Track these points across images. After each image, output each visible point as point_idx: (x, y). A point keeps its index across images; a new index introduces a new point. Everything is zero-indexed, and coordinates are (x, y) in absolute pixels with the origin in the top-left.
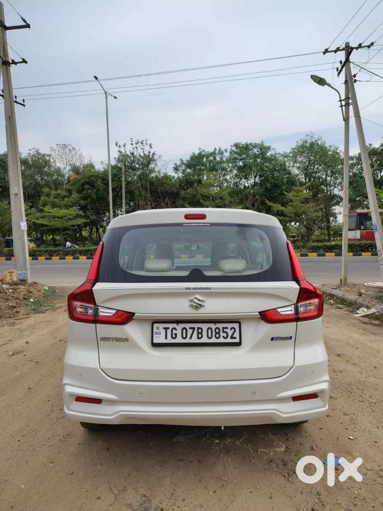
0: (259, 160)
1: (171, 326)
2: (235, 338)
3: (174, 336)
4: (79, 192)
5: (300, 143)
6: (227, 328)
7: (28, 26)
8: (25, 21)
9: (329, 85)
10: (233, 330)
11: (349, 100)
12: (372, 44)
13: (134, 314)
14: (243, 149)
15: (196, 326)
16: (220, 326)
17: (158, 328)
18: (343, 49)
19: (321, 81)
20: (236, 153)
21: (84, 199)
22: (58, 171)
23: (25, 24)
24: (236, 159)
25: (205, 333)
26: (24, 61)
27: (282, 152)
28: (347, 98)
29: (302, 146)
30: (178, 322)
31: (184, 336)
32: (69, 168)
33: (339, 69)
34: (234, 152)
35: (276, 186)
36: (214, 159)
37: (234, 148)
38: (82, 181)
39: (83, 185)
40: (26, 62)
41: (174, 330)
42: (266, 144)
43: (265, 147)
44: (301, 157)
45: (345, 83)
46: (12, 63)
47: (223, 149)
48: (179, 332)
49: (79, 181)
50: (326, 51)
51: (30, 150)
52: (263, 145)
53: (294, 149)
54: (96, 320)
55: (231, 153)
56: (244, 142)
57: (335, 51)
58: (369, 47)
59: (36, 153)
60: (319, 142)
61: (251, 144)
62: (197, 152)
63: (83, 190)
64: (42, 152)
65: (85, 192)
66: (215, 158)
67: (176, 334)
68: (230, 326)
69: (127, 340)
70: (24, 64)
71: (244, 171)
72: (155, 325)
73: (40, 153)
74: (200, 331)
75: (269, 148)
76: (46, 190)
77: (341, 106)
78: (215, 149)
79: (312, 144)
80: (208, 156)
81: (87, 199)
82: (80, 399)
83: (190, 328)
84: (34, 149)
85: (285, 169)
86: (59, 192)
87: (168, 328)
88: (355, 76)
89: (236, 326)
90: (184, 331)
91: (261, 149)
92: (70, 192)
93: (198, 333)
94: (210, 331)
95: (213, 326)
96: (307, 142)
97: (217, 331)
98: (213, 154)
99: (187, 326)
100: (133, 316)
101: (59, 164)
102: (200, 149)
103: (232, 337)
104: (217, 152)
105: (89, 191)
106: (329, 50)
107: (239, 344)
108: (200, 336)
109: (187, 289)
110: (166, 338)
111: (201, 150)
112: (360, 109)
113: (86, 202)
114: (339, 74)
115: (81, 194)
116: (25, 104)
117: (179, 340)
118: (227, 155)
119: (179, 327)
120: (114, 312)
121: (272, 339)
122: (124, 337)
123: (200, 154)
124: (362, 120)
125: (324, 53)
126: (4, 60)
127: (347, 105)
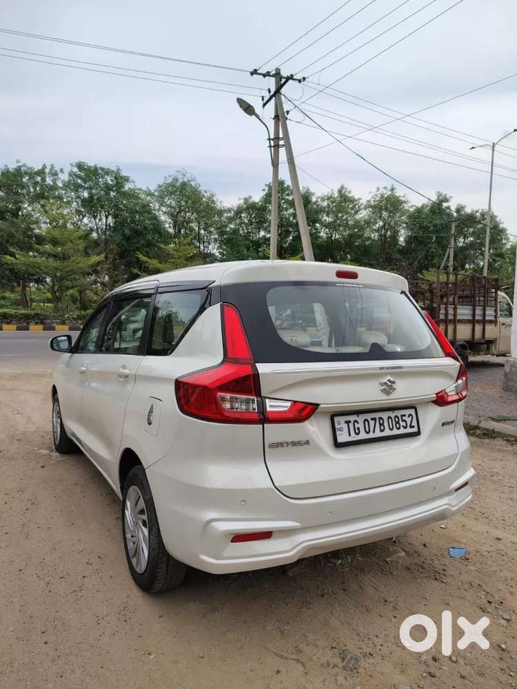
0: (112, 194)
1: (352, 418)
2: (413, 427)
3: (357, 431)
5: (170, 180)
6: (405, 415)
9: (258, 117)
10: (411, 417)
11: (279, 141)
12: (304, 79)
13: (317, 405)
14: (89, 173)
15: (377, 415)
16: (399, 413)
17: (339, 423)
18: (273, 76)
19: (249, 109)
20: (79, 177)
24: (80, 186)
25: (386, 424)
27: (144, 188)
28: (277, 138)
29: (172, 185)
30: (358, 412)
31: (367, 430)
33: (266, 99)
34: (76, 175)
35: (137, 234)
36: (42, 180)
37: (75, 170)
41: (356, 423)
42: (124, 173)
43: (121, 177)
44: (169, 199)
45: (274, 119)
47: (57, 168)
48: (360, 425)
50: (254, 72)
52: (119, 173)
53: (160, 186)
54: (264, 418)
55: (70, 175)
56: (91, 164)
57: (264, 76)
58: (300, 81)
60: (193, 184)
61: (102, 169)
62: (12, 166)
66: (44, 180)
67: (358, 429)
68: (407, 412)
69: (307, 442)
71: (91, 206)
72: (336, 419)
74: (381, 422)
75: (127, 179)
77: (270, 146)
78: (44, 167)
79: (184, 184)
80: (32, 174)
82: (239, 538)
83: (372, 419)
85: (149, 212)
87: (350, 422)
88: (288, 112)
89: (412, 412)
90: (366, 423)
91: (116, 178)
93: (380, 425)
94: (390, 420)
95: (392, 415)
96: (177, 180)
97: (397, 420)
98: (41, 172)
99: (369, 416)
100: (317, 408)
102: (18, 161)
103: (412, 427)
104: (47, 171)
106: (258, 72)
107: (418, 433)
108: (382, 428)
109: (381, 368)
110: (350, 435)
111: (20, 164)
112: (294, 155)
114: (264, 105)
117: (363, 436)
118: (64, 177)
119: (361, 418)
120: (289, 404)
121: (443, 425)
122: (303, 439)
123: (18, 170)
124: (297, 168)
125: (252, 74)
127: (277, 146)
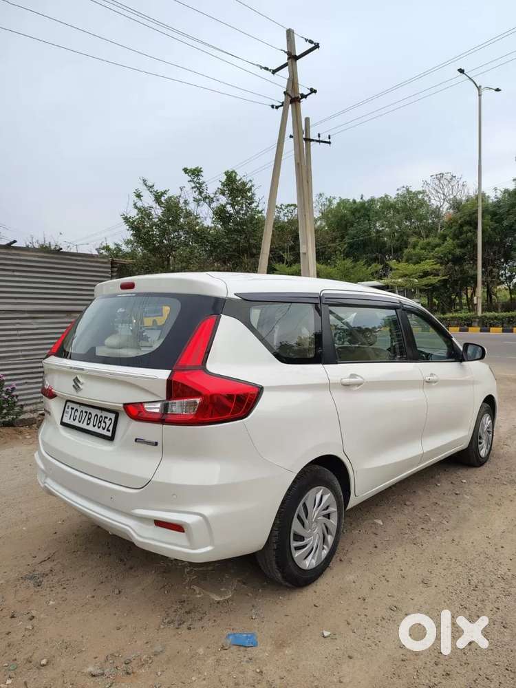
1: (75, 407)
3: (75, 418)
4: (456, 237)
6: (107, 418)
7: (317, 46)
8: (311, 42)
10: (110, 421)
15: (89, 410)
16: (105, 414)
17: (68, 408)
21: (462, 246)
22: (436, 212)
23: (313, 45)
25: (92, 420)
26: (313, 91)
30: (80, 404)
31: (80, 419)
32: (446, 205)
38: (459, 222)
39: (461, 226)
40: (315, 91)
41: (76, 412)
46: (302, 98)
48: (78, 415)
49: (457, 222)
51: (398, 190)
59: (405, 192)
63: (461, 233)
64: (413, 190)
65: (464, 236)
68: (109, 415)
70: (314, 94)
72: (67, 404)
73: (411, 192)
76: (413, 240)
81: (466, 245)
83: (85, 412)
84: (404, 187)
86: (430, 239)
87: (73, 409)
89: (113, 416)
90: (81, 414)
92: (444, 237)
93: (89, 419)
94: (96, 417)
95: (100, 414)
97: (101, 419)
99: (84, 409)
101: (435, 202)
103: (108, 430)
105: (469, 234)
107: (111, 439)
108: (89, 422)
110: (70, 419)
113: (463, 251)
115: (458, 239)
116: (332, 142)
117: (76, 422)
119: (80, 409)
121: (136, 441)
126: (293, 97)
